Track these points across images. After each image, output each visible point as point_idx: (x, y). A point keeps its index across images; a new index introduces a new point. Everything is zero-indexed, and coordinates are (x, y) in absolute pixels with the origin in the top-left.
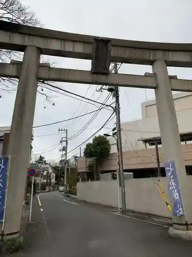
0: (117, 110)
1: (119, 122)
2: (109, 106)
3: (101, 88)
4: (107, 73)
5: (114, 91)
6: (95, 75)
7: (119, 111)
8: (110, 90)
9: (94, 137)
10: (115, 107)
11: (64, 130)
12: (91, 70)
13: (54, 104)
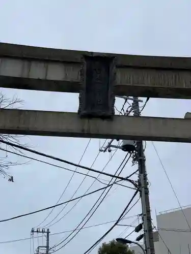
0: (142, 187)
1: (148, 211)
2: (126, 179)
3: (110, 145)
4: (109, 116)
5: (135, 150)
6: (86, 121)
7: (146, 189)
8: (126, 148)
9: (100, 245)
10: (139, 181)
11: (43, 232)
12: (79, 111)
13: (11, 179)
